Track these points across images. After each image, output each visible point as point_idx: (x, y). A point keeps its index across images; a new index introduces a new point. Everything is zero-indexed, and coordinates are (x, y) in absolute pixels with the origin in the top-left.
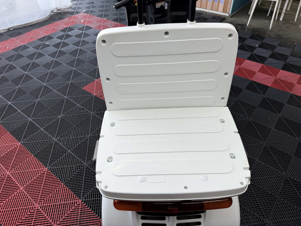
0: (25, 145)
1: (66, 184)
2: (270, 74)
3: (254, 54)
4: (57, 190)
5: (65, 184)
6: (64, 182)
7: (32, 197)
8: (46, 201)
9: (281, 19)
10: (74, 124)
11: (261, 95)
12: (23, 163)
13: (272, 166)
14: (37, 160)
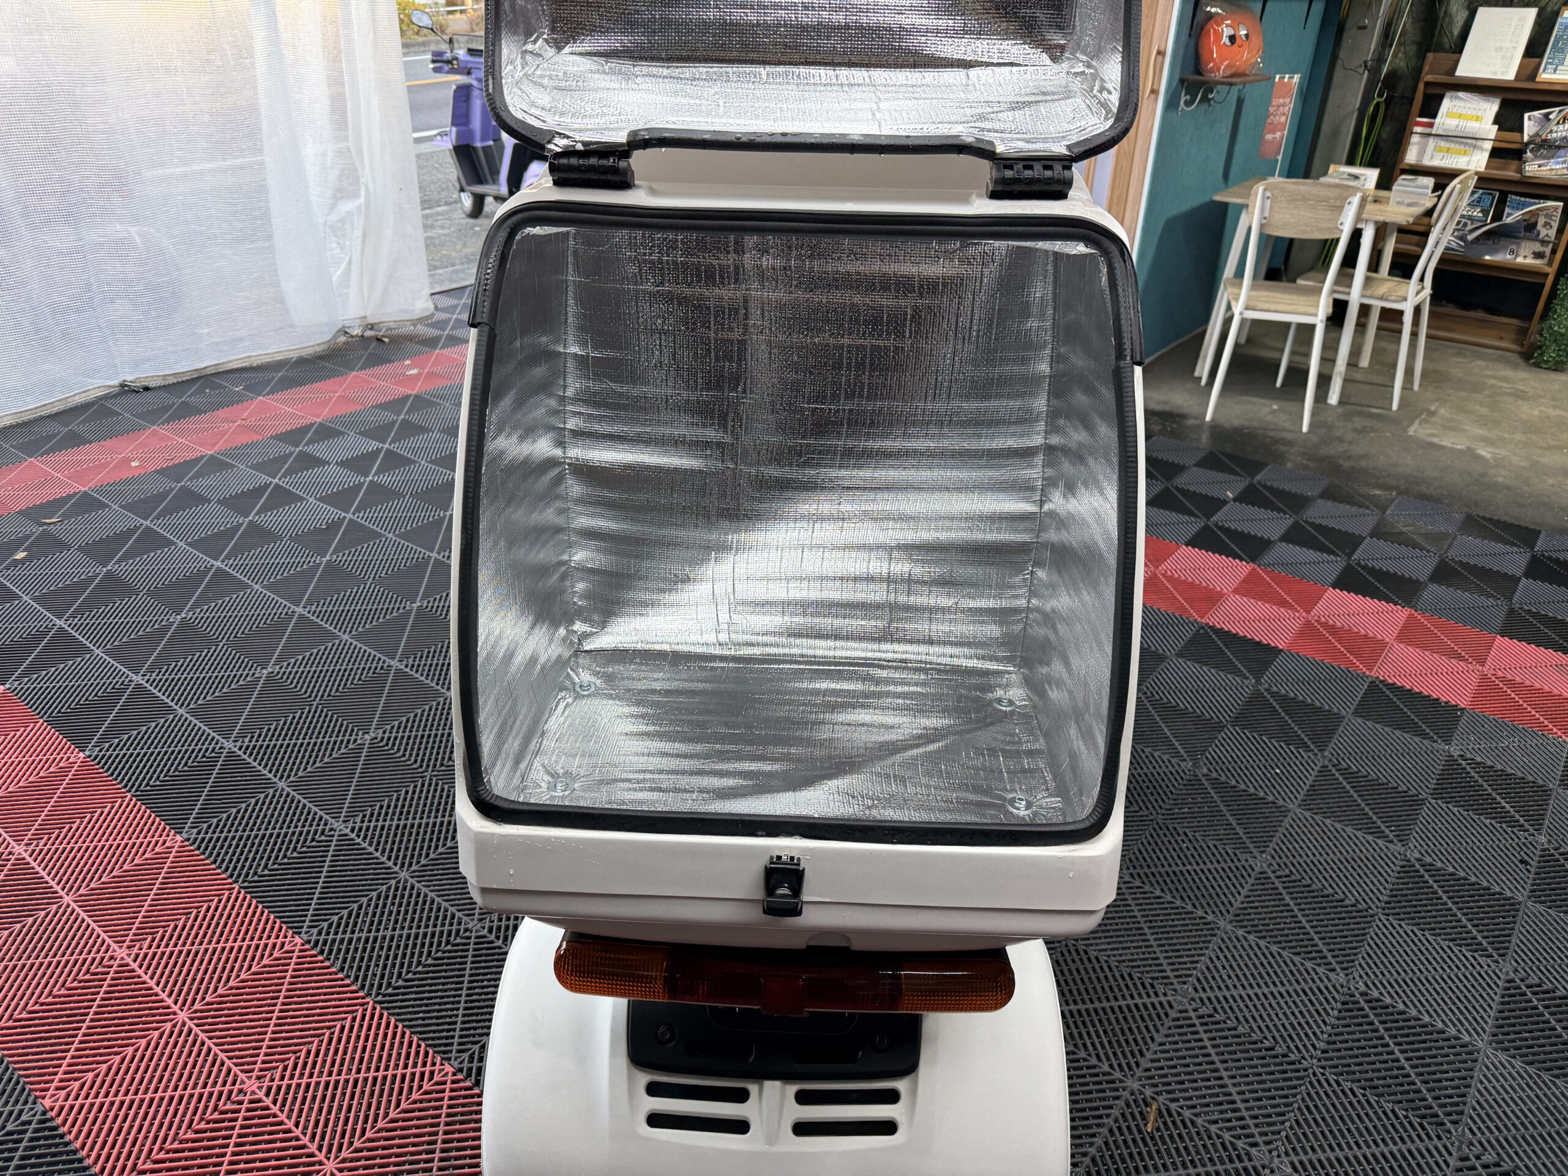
0: (203, 845)
1: (387, 1003)
2: (1283, 603)
3: (1216, 525)
4: (343, 1028)
5: (380, 1003)
6: (378, 994)
7: (226, 1051)
8: (295, 1069)
9: (1333, 398)
10: (430, 769)
11: (1247, 678)
12: (192, 916)
13: (1290, 948)
14: (257, 907)
